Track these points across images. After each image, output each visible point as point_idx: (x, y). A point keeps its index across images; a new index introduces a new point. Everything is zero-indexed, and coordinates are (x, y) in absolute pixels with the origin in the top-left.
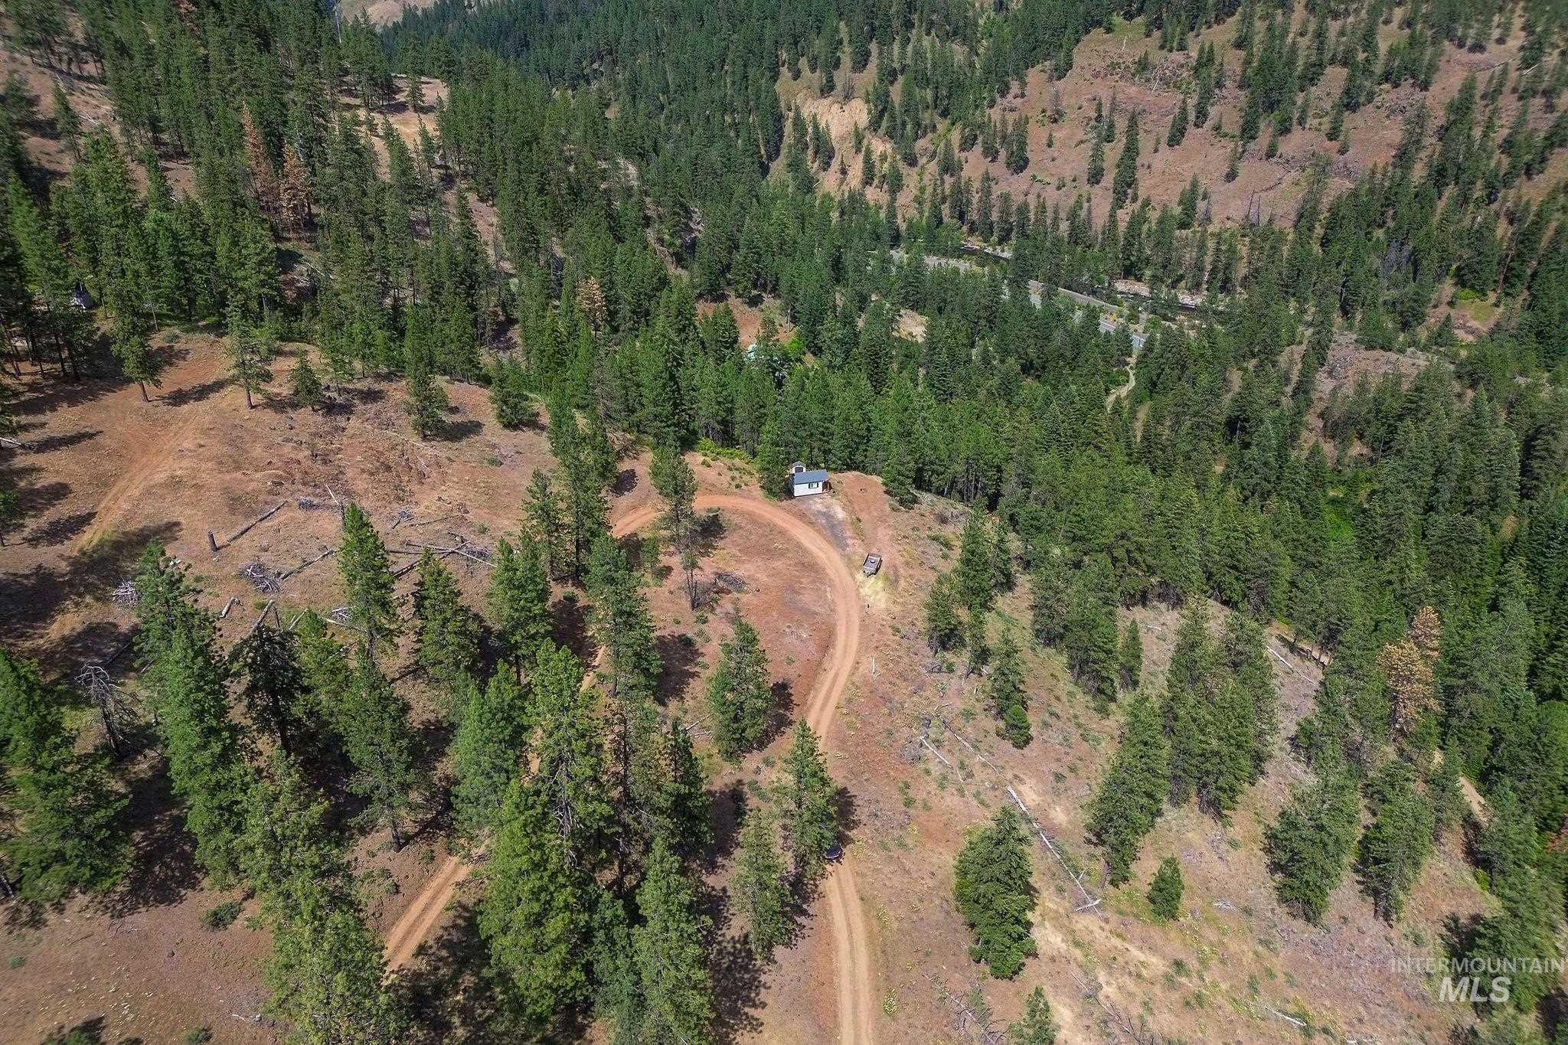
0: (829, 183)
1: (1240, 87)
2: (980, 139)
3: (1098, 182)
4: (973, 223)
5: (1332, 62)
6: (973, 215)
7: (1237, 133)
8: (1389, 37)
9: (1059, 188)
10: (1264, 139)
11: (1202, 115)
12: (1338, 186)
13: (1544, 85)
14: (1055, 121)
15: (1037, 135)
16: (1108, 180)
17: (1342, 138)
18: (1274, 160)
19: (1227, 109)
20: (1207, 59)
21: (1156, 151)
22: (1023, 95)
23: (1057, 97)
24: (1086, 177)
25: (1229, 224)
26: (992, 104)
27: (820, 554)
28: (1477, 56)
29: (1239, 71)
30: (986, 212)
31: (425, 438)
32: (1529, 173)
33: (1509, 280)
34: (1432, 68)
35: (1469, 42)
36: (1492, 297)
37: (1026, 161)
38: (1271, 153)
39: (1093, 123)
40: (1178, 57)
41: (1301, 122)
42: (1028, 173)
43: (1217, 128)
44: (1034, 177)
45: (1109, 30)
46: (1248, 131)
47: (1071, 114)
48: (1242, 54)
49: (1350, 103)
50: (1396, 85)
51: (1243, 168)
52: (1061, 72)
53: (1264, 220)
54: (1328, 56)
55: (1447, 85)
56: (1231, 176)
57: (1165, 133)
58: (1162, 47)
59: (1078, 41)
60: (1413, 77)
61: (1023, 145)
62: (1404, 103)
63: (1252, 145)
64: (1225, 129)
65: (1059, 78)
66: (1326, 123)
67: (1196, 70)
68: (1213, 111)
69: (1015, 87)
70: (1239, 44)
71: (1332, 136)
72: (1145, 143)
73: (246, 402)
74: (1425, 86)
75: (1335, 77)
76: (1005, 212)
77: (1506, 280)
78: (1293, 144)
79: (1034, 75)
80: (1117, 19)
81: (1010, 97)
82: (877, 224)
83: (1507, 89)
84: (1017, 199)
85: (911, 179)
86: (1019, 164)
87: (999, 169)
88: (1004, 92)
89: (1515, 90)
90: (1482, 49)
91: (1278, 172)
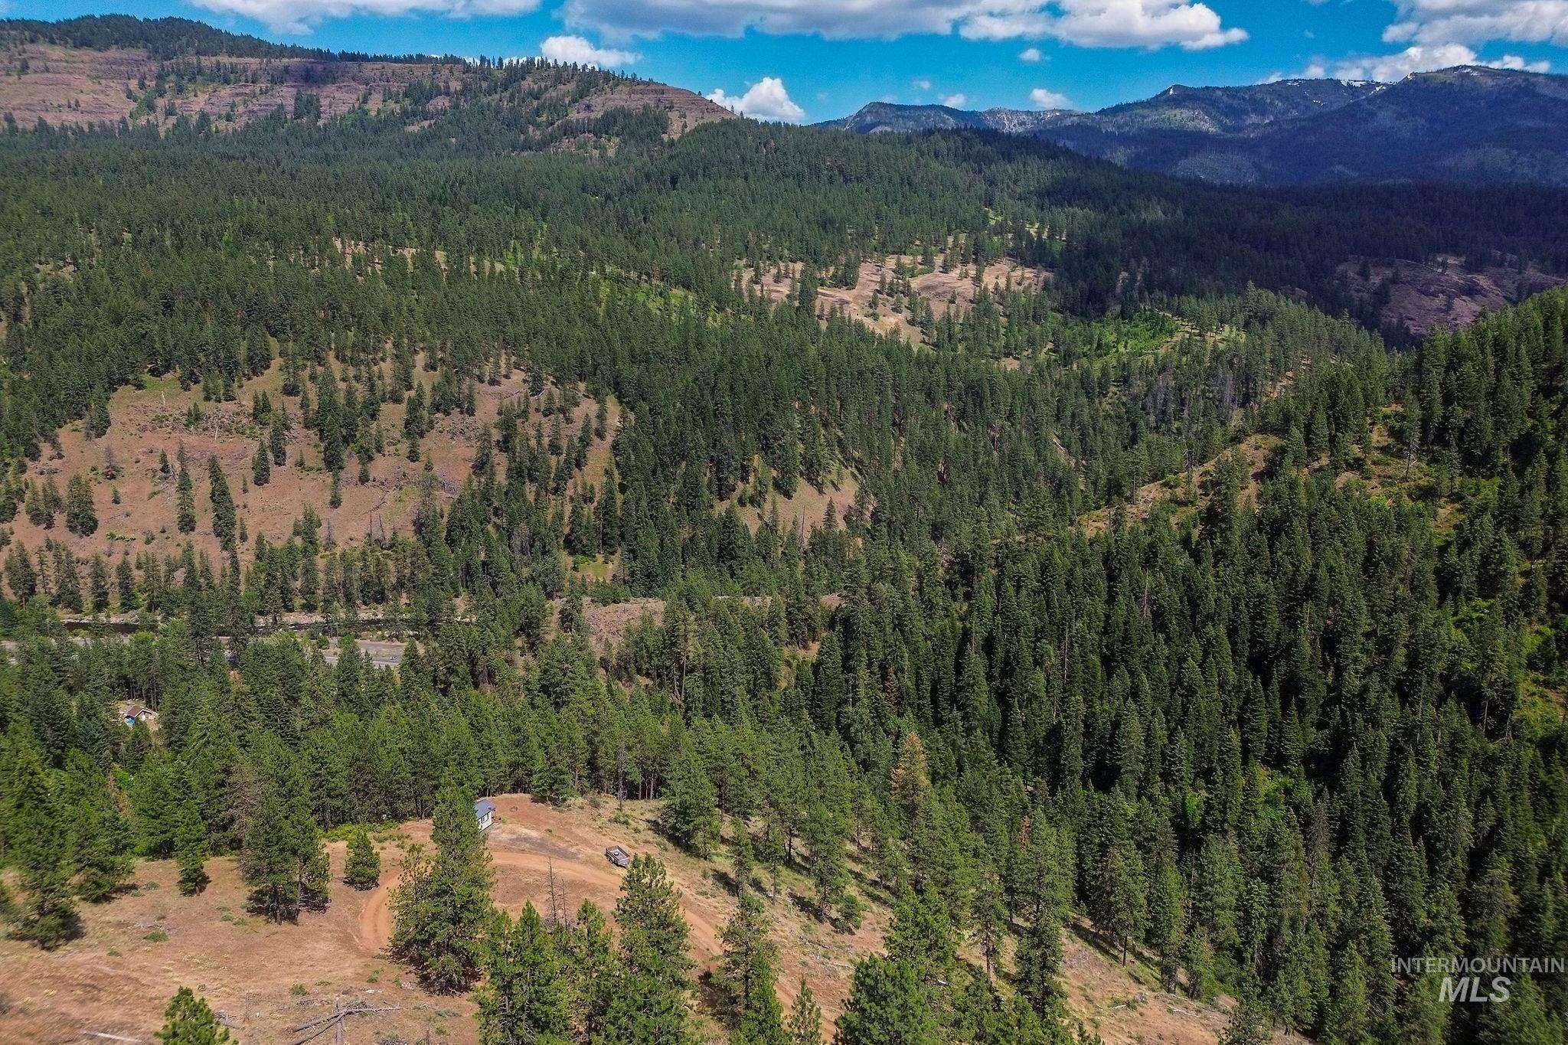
1: (307, 427)
2: (22, 507)
3: (193, 529)
5: (384, 400)
7: (322, 465)
8: (424, 379)
9: (148, 542)
10: (352, 466)
11: (280, 457)
13: (558, 405)
14: (113, 477)
15: (101, 494)
16: (205, 521)
17: (422, 458)
18: (370, 483)
19: (302, 444)
20: (262, 408)
21: (245, 491)
22: (60, 456)
23: (109, 453)
24: (175, 527)
25: (354, 544)
26: (22, 468)
28: (496, 388)
29: (300, 413)
32: (578, 465)
33: (607, 544)
34: (470, 398)
35: (487, 378)
36: (600, 558)
37: (96, 522)
38: (364, 479)
39: (160, 474)
40: (231, 406)
41: (379, 449)
42: (100, 533)
43: (301, 464)
44: (112, 536)
45: (140, 386)
46: (332, 462)
47: (128, 469)
48: (298, 399)
49: (414, 429)
50: (448, 414)
51: (345, 494)
52: (100, 428)
53: (389, 535)
54: (379, 394)
55: (487, 410)
56: (335, 503)
57: (251, 475)
58: (207, 399)
59: (108, 399)
60: (458, 406)
61: (89, 506)
62: (460, 426)
63: (342, 474)
64: (307, 464)
65: (99, 436)
66: (404, 447)
67: (255, 416)
68: (289, 450)
69: (46, 449)
70: (290, 390)
71: (413, 456)
72: (234, 486)
74: (471, 412)
75: (393, 415)
76: (99, 576)
77: (604, 543)
78: (380, 467)
79: (65, 435)
80: (146, 377)
81: (44, 459)
83: (531, 410)
86: (84, 523)
87: (60, 533)
88: (34, 454)
89: (537, 410)
90: (498, 383)
91: (378, 493)
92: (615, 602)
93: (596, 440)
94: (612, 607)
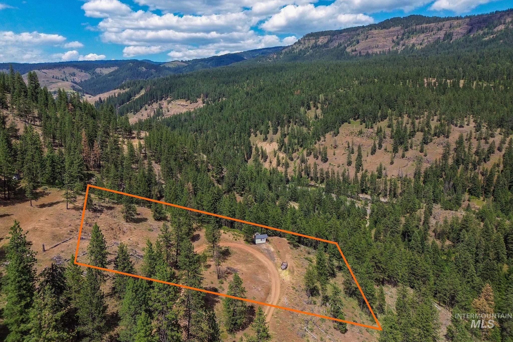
0: (266, 165)
1: (391, 138)
2: (312, 153)
3: (350, 165)
4: (312, 177)
5: (418, 131)
6: (312, 175)
7: (392, 151)
8: (434, 124)
9: (338, 167)
10: (400, 152)
11: (380, 146)
12: (425, 166)
13: (484, 136)
14: (335, 148)
15: (330, 152)
16: (354, 164)
17: (424, 152)
18: (405, 158)
19: (388, 144)
20: (380, 131)
21: (367, 156)
22: (325, 141)
23: (335, 141)
24: (346, 164)
25: (393, 177)
26: (316, 143)
27: (266, 263)
28: (462, 129)
29: (390, 134)
30: (316, 173)
31: (127, 221)
32: (485, 161)
34: (449, 132)
35: (458, 125)
36: (482, 198)
37: (327, 159)
38: (403, 156)
39: (347, 148)
40: (371, 130)
41: (411, 147)
42: (328, 163)
43: (386, 150)
44: (330, 164)
45: (349, 123)
46: (395, 150)
47: (340, 146)
48: (390, 129)
49: (425, 142)
50: (439, 137)
51: (395, 160)
52: (336, 134)
53: (404, 176)
54: (416, 129)
55: (454, 137)
56: (392, 163)
57: (370, 152)
58: (366, 128)
59: (340, 126)
60: (443, 134)
61: (326, 154)
62: (442, 142)
63: (397, 154)
64: (388, 150)
65: (335, 136)
66: (419, 148)
67: (377, 133)
68: (384, 145)
69: (322, 139)
70: (389, 126)
71: (421, 151)
72: (364, 154)
73: (66, 207)
74: (448, 137)
75: (419, 136)
76: (322, 174)
77: (485, 193)
78: (410, 153)
79: (328, 135)
80: (351, 120)
81: (321, 141)
82: (281, 177)
83: (473, 138)
84: (325, 170)
85: (291, 164)
86: (325, 160)
87: (319, 161)
88: (319, 140)
89: (475, 138)
90: (463, 127)
91: (406, 162)
92: (450, 209)
93: (496, 151)
94: (449, 211)
